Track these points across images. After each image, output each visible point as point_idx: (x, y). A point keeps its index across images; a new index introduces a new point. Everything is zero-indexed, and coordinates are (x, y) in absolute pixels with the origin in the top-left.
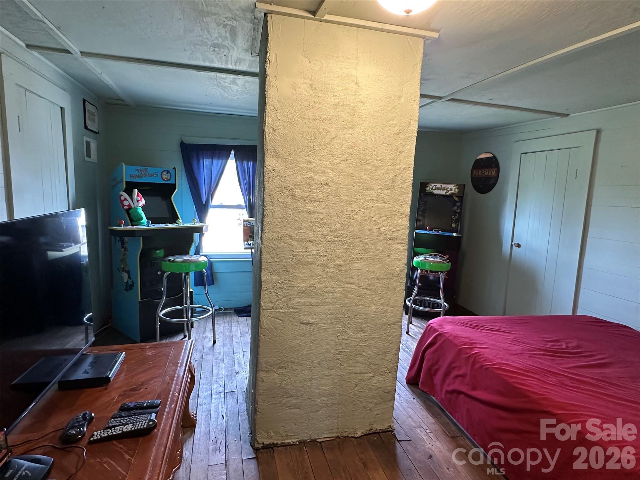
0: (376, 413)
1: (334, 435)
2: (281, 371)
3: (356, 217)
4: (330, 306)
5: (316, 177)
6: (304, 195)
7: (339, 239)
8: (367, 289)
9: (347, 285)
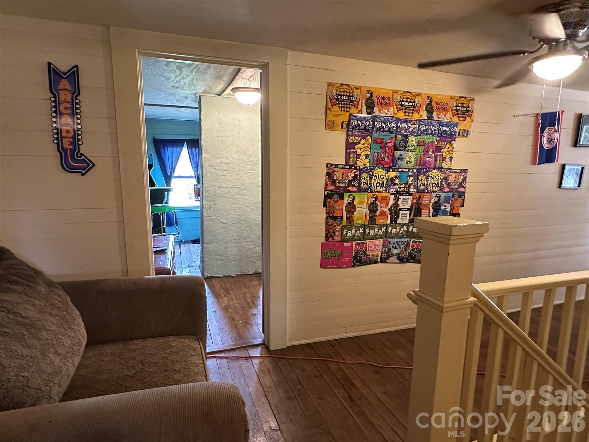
0: (258, 264)
1: (239, 274)
2: (213, 244)
3: (243, 177)
4: (234, 215)
5: (225, 160)
6: (220, 168)
7: (236, 186)
8: (250, 208)
9: (241, 206)
